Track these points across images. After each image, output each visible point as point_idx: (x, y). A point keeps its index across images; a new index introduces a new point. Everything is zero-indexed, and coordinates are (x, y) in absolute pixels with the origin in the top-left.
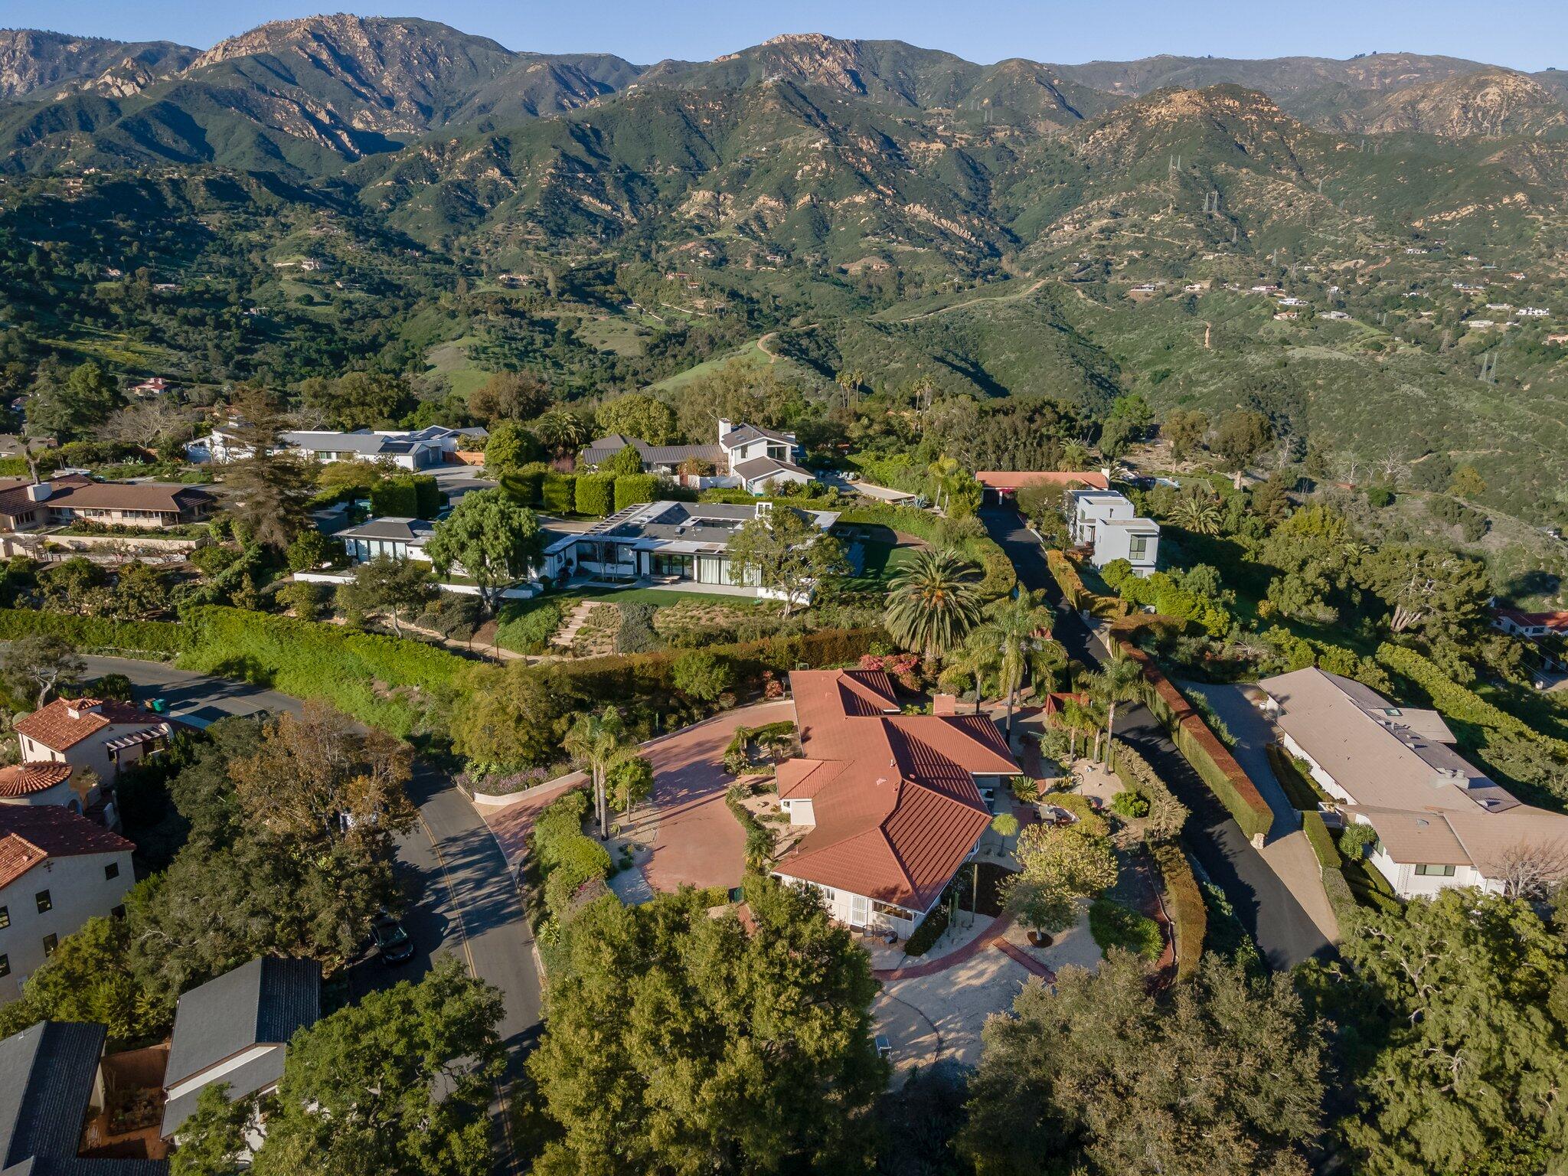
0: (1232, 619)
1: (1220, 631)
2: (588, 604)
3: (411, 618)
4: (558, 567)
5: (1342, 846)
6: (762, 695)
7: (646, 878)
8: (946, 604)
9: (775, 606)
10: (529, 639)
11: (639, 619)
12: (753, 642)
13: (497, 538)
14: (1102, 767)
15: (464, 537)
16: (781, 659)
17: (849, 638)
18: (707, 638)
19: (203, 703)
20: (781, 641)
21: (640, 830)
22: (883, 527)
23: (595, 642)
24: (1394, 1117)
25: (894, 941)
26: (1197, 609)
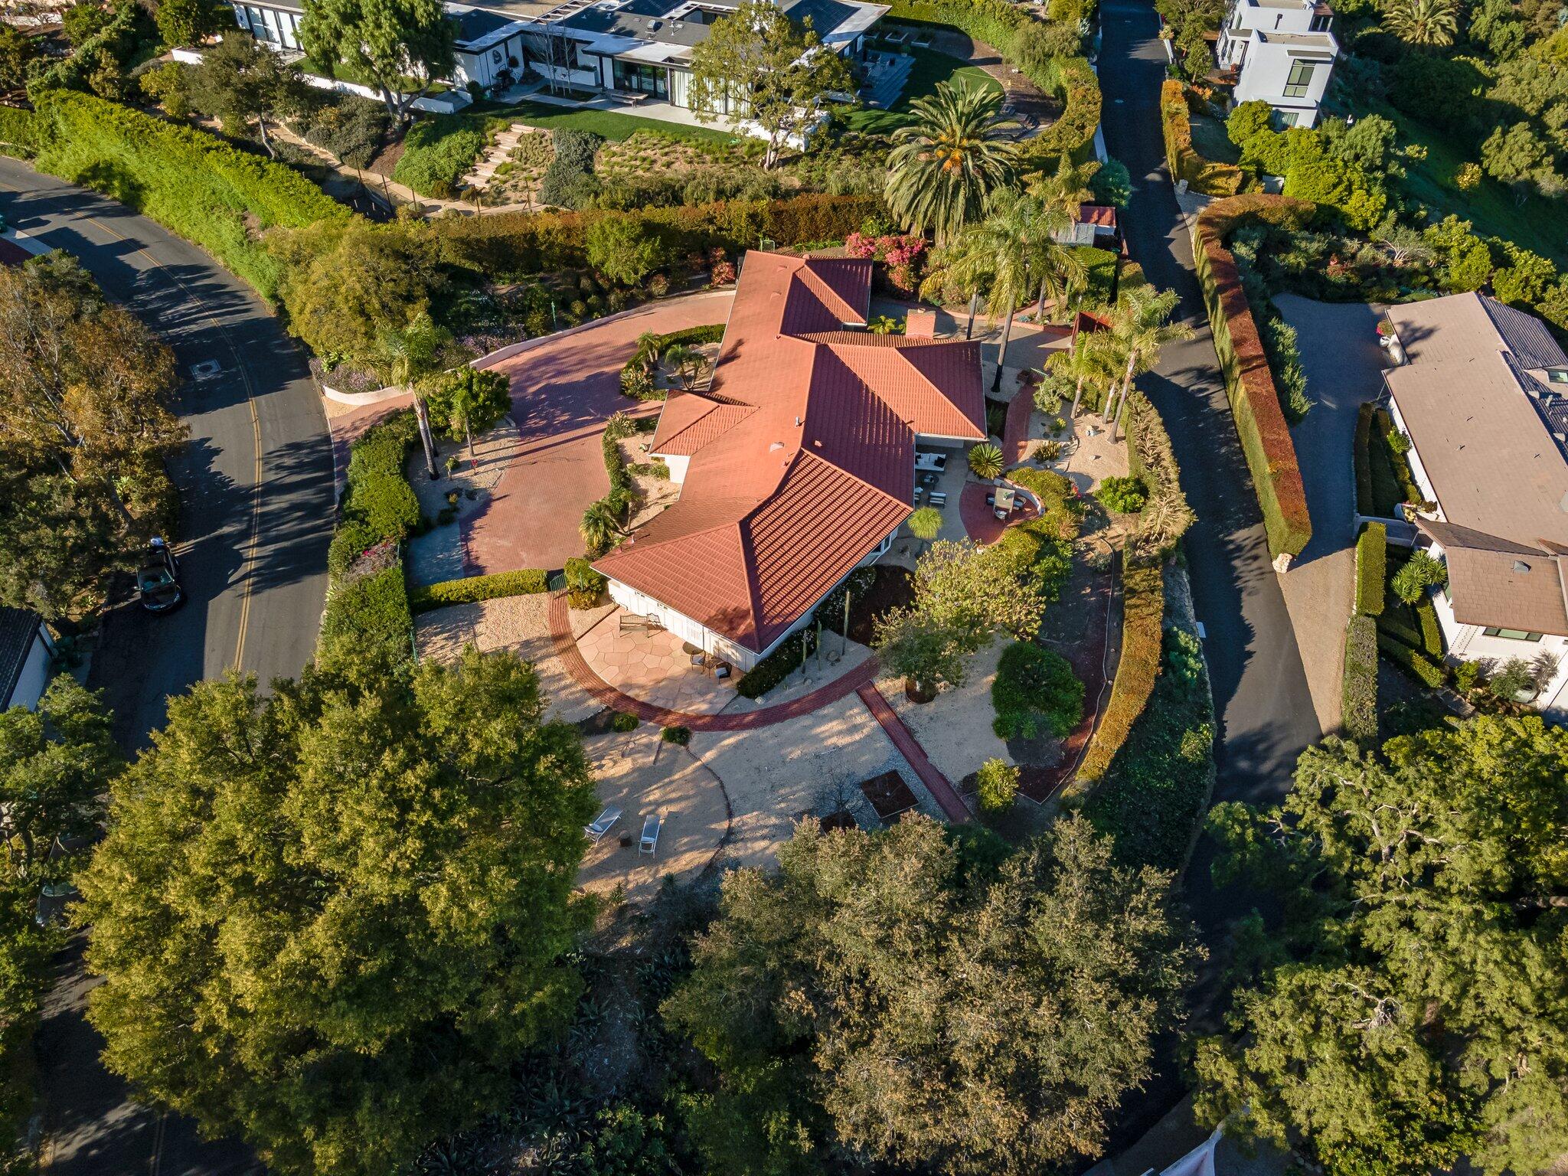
0: (1391, 204)
1: (1366, 221)
2: (520, 129)
3: (302, 129)
4: (494, 70)
5: (1396, 582)
6: (709, 280)
7: (466, 539)
8: (964, 171)
9: (756, 148)
10: (433, 175)
11: (574, 157)
12: (702, 206)
13: (379, 26)
14: (1108, 430)
15: (335, 19)
16: (740, 229)
17: (834, 208)
18: (642, 198)
19: (56, 222)
20: (740, 206)
21: (481, 469)
22: (953, 29)
23: (515, 187)
24: (1265, 1057)
25: (727, 675)
26: (1340, 188)
